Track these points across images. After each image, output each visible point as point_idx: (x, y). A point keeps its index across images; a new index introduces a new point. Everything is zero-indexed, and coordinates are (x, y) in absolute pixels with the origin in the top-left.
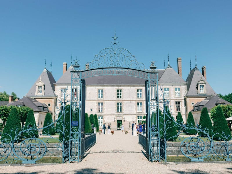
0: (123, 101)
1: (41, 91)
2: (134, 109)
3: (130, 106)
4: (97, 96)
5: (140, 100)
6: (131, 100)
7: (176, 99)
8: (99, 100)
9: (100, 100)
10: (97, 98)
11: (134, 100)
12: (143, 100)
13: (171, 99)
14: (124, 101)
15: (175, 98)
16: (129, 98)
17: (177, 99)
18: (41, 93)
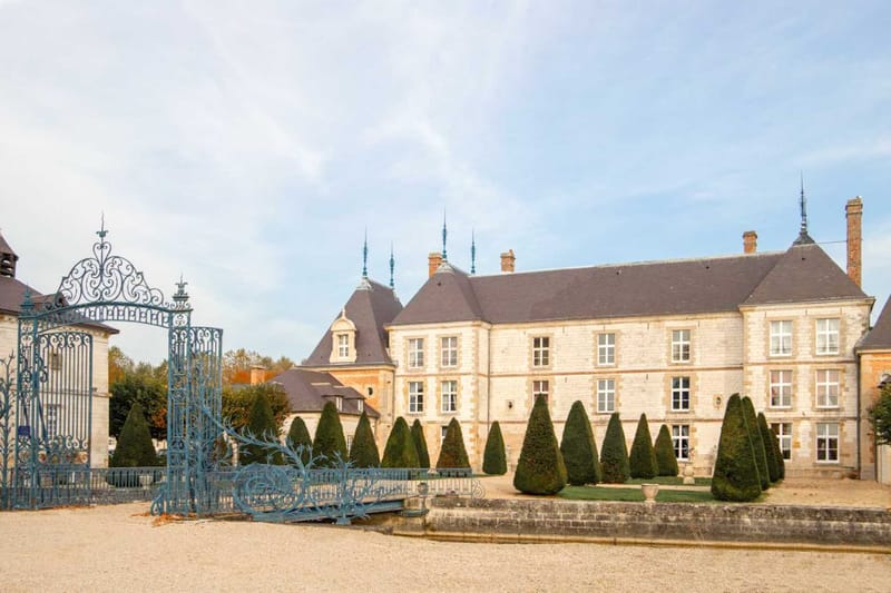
0: (618, 372)
1: (347, 349)
2: (660, 403)
3: (644, 391)
4: (529, 359)
5: (683, 370)
6: (650, 368)
7: (821, 363)
8: (536, 372)
9: (541, 372)
10: (529, 366)
11: (660, 371)
12: (692, 370)
13: (800, 363)
14: (623, 375)
15: (815, 356)
16: (643, 362)
17: (823, 360)
18: (347, 355)
